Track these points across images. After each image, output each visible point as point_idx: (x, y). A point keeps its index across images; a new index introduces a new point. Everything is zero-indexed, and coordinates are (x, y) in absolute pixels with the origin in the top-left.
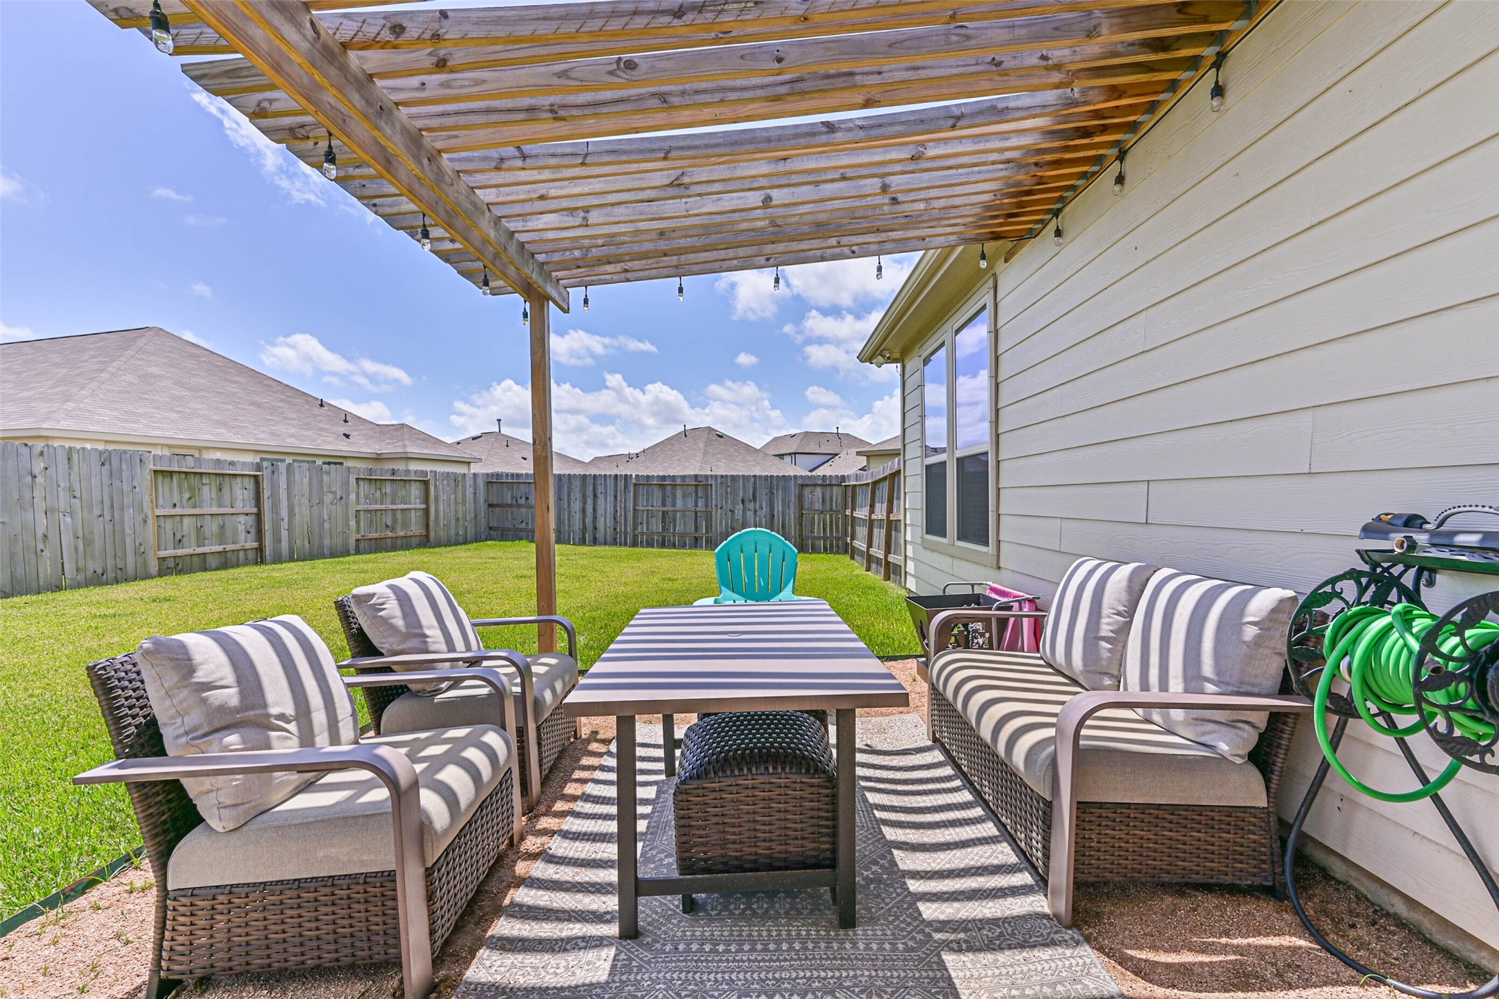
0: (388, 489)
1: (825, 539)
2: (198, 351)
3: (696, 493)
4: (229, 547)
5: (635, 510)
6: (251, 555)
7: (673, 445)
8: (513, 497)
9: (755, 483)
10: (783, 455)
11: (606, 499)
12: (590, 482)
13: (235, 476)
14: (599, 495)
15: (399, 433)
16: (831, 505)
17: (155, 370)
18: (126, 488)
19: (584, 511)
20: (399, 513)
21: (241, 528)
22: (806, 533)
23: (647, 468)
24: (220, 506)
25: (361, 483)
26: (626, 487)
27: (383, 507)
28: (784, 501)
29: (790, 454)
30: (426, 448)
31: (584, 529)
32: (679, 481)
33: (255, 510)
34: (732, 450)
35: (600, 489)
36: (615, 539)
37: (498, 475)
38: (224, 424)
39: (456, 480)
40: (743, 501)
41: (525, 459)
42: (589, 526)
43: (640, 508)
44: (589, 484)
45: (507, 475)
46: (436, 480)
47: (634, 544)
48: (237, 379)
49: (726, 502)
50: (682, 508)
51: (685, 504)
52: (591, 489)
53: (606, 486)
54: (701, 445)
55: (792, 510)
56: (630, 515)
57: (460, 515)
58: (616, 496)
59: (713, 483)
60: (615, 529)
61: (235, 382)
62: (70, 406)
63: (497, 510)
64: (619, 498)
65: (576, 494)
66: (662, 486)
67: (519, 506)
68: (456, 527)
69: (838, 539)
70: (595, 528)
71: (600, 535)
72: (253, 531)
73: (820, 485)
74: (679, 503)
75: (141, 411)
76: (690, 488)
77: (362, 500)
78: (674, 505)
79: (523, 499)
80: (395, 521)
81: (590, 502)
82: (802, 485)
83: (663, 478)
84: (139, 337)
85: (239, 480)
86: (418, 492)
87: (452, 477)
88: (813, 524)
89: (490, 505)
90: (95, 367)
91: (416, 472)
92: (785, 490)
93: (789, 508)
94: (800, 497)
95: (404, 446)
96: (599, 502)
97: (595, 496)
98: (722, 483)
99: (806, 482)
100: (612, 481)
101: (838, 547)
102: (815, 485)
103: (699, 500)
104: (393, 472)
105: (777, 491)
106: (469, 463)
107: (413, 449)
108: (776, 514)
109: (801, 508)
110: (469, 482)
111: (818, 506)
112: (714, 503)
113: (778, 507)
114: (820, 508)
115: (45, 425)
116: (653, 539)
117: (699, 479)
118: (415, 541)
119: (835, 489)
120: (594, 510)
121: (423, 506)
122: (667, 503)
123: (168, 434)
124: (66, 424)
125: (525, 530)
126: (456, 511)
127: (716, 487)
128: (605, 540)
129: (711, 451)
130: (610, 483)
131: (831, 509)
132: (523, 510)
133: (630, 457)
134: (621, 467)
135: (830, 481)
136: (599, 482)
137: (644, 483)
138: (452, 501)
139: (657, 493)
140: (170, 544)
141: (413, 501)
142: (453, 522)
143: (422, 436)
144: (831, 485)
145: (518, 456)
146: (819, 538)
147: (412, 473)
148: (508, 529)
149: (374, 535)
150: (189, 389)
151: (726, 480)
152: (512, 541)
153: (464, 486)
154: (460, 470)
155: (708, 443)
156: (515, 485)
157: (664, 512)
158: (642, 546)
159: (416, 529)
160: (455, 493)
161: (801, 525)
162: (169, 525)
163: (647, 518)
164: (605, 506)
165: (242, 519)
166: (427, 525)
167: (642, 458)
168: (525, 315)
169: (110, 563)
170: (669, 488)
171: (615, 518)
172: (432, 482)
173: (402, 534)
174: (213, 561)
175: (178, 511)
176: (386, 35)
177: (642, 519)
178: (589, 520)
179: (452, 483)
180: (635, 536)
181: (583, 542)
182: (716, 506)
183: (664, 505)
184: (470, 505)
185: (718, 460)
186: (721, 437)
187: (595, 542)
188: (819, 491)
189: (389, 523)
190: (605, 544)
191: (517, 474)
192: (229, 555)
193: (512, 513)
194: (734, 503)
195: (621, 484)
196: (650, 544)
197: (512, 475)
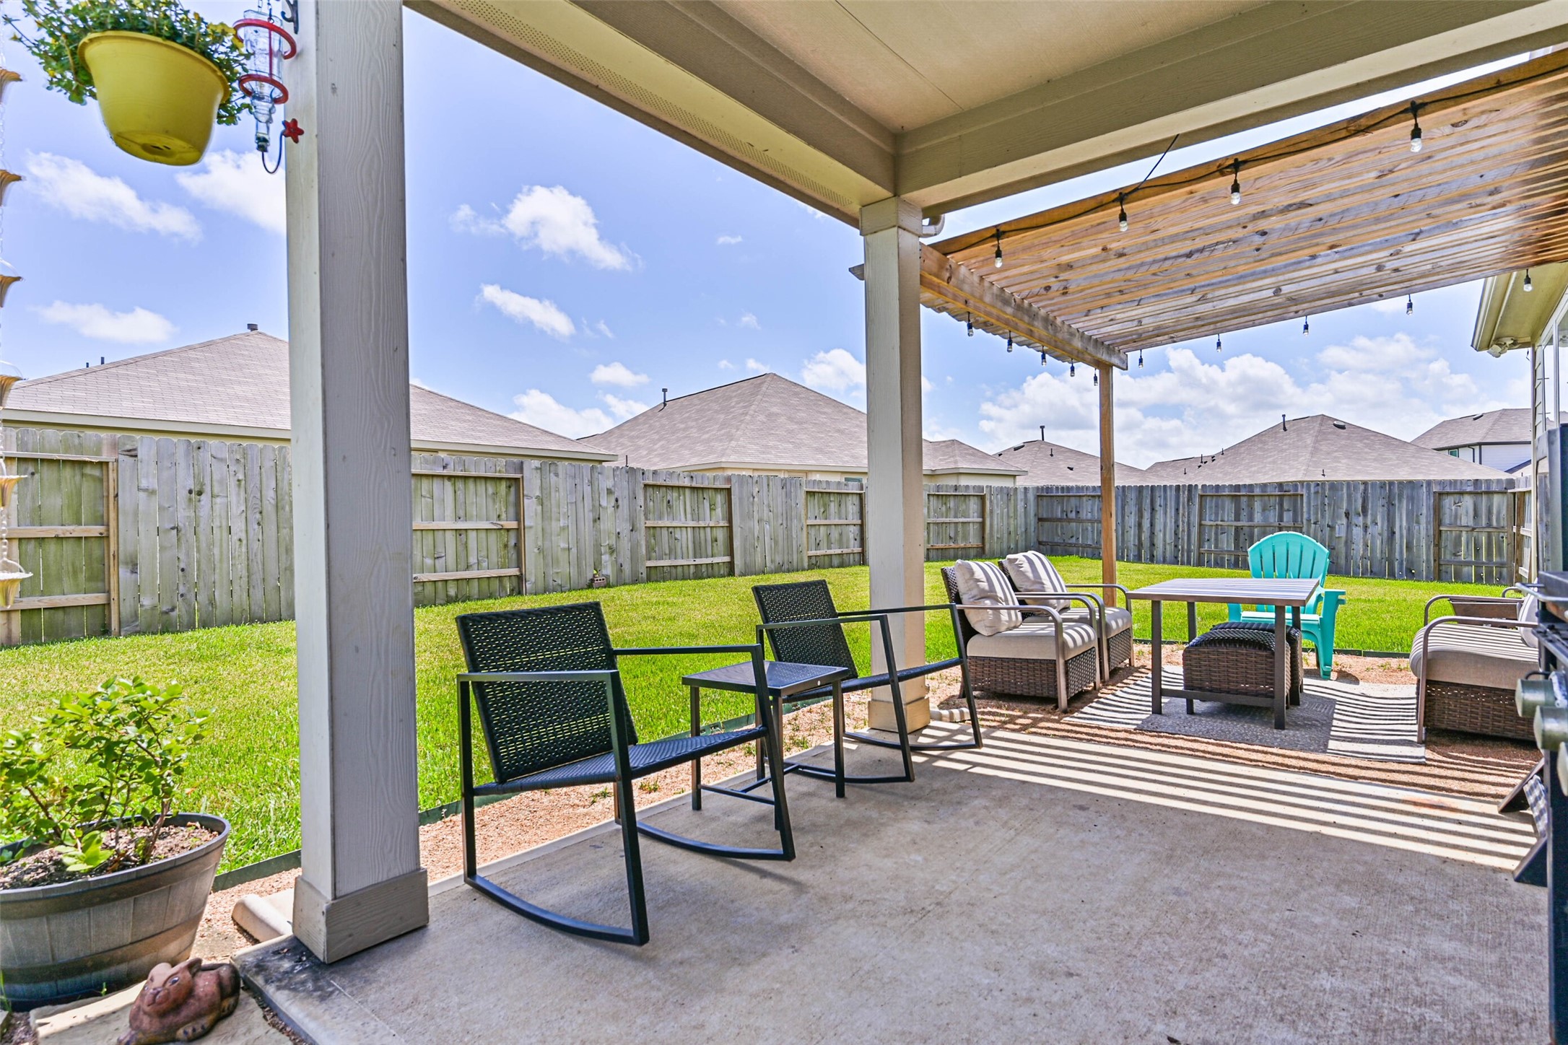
0: (952, 503)
1: (1478, 566)
2: (798, 389)
3: (1281, 505)
4: (845, 551)
5: (1200, 525)
6: (857, 557)
7: (1264, 443)
8: (1063, 511)
9: (1365, 490)
10: (1458, 447)
11: (1165, 513)
12: (1147, 494)
13: (848, 494)
14: (1157, 508)
15: (950, 449)
16: (1489, 519)
17: (775, 410)
18: (794, 505)
19: (1140, 525)
20: (960, 525)
21: (851, 536)
22: (1447, 556)
23: (1226, 474)
24: (840, 518)
25: (931, 498)
26: (1190, 499)
27: (947, 520)
28: (1410, 514)
29: (1469, 446)
30: (975, 462)
31: (1140, 546)
32: (1257, 491)
33: (859, 522)
34: (1360, 445)
35: (1158, 501)
36: (1176, 557)
37: (1048, 489)
38: (819, 450)
39: (1009, 494)
40: (1347, 515)
41: (1071, 469)
42: (1146, 543)
43: (1207, 522)
44: (1146, 497)
45: (1057, 488)
46: (991, 495)
47: (1200, 563)
48: (826, 410)
49: (1323, 516)
50: (1261, 523)
51: (1265, 518)
52: (1148, 501)
53: (1165, 499)
54: (1309, 441)
55: (1423, 526)
56: (1195, 531)
57: (1012, 529)
58: (1177, 510)
59: (1304, 492)
60: (1176, 546)
61: (825, 413)
62: (733, 443)
63: (1046, 524)
64: (1181, 511)
65: (1132, 508)
66: (1235, 498)
67: (1070, 520)
68: (1008, 541)
69: (1501, 565)
70: (1153, 545)
71: (1158, 552)
72: (858, 538)
73: (1470, 493)
74: (1258, 518)
75: (771, 444)
76: (1272, 499)
77: (932, 514)
78: (1251, 518)
79: (1074, 513)
80: (956, 533)
81: (1147, 515)
82: (1440, 494)
83: (1238, 488)
84: (762, 383)
85: (850, 497)
86: (975, 506)
87: (1005, 491)
88: (1457, 543)
89: (1040, 520)
90: (741, 411)
91: (974, 487)
92: (1411, 499)
93: (1418, 523)
94: (1437, 511)
95: (956, 462)
96: (1157, 516)
97: (1153, 509)
98: (1317, 493)
99: (1447, 489)
100: (1174, 492)
101: (1500, 575)
102: (1462, 493)
103: (1285, 514)
104: (956, 488)
105: (1400, 501)
106: (1014, 476)
107: (964, 465)
108: (1397, 530)
109: (1438, 521)
110: (1020, 496)
111: (1467, 520)
112: (1305, 516)
113: (1401, 522)
114: (1471, 523)
115: (723, 460)
116: (1223, 559)
117: (1285, 488)
118: (973, 552)
119: (1496, 498)
120: (1152, 525)
121: (980, 520)
122: (1242, 517)
123: (788, 461)
124: (733, 458)
125: (1075, 545)
126: (1008, 524)
127: (1309, 498)
128: (1164, 558)
129: (1324, 448)
130: (1171, 495)
131: (1489, 525)
132: (1074, 524)
133: (1202, 461)
134: (1190, 475)
135: (1488, 487)
136: (1157, 494)
137: (1213, 494)
138: (1005, 514)
139: (1229, 506)
140: (814, 547)
141: (971, 515)
142: (1006, 535)
143: (971, 451)
144: (1489, 493)
145: (1064, 466)
146: (1469, 564)
147: (971, 489)
148: (1058, 544)
149: (940, 545)
150: (797, 423)
151: (1323, 489)
152: (1063, 555)
153: (1016, 500)
154: (1008, 483)
155: (1320, 437)
156: (1065, 499)
157: (1237, 528)
158: (1210, 566)
159: (974, 541)
160: (1008, 507)
161: (1438, 545)
162: (813, 531)
163: (1216, 534)
164: (1165, 521)
165: (852, 528)
166: (983, 538)
167: (1219, 461)
168: (1095, 378)
169: (786, 557)
170: (1244, 500)
171: (1176, 534)
172: (988, 497)
173: (962, 545)
174: (836, 561)
175: (818, 522)
176: (1043, 291)
177: (1210, 535)
178: (1145, 536)
179: (1005, 496)
180: (1200, 555)
181: (1138, 559)
182: (1309, 520)
183: (1237, 518)
184: (1021, 520)
185: (1336, 459)
186: (1342, 427)
187: (1152, 559)
188: (1468, 502)
189: (952, 535)
190: (1164, 562)
191: (1068, 487)
192: (845, 556)
193: (1062, 527)
194: (1334, 517)
195: (1184, 497)
196: (1219, 564)
197: (1063, 488)
